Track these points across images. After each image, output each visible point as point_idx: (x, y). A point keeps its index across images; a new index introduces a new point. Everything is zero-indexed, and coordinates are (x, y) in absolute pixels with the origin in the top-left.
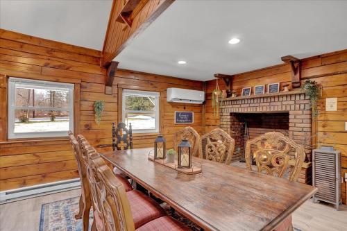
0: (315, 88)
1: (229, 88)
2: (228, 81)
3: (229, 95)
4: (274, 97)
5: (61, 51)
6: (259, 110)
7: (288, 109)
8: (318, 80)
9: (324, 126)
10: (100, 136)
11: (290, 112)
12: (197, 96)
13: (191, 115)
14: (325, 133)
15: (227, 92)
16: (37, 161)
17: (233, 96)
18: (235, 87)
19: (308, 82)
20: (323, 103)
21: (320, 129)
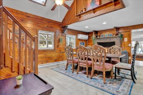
0: (122, 35)
1: (96, 35)
2: (96, 32)
3: (97, 37)
4: (111, 38)
5: (51, 22)
6: (106, 41)
7: (115, 41)
8: (122, 33)
9: (124, 45)
10: (61, 49)
11: (116, 42)
12: (86, 37)
13: (84, 43)
14: (124, 47)
15: (96, 36)
16: (45, 56)
17: (98, 37)
18: (98, 34)
19: (120, 34)
20: (124, 39)
21: (123, 46)
